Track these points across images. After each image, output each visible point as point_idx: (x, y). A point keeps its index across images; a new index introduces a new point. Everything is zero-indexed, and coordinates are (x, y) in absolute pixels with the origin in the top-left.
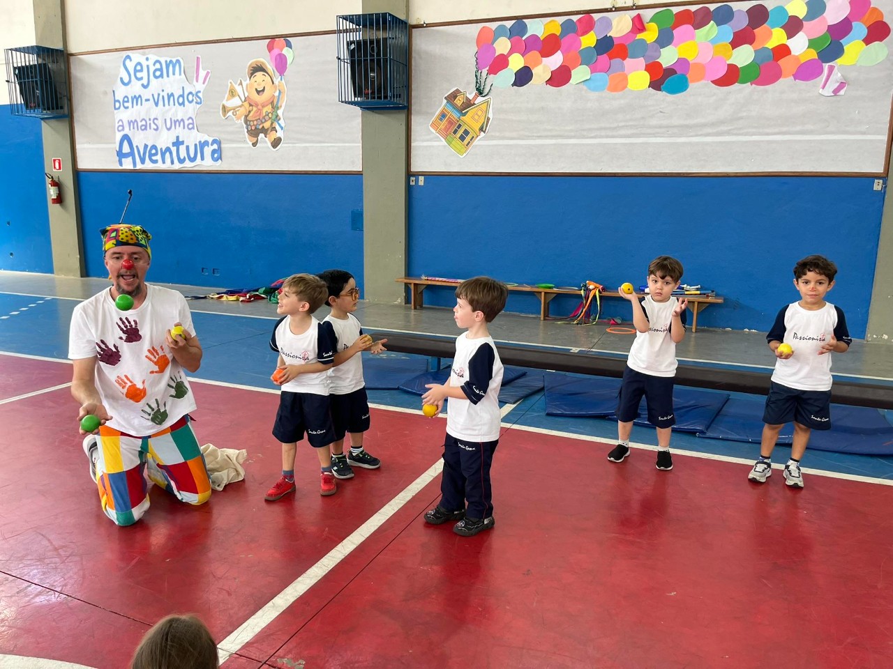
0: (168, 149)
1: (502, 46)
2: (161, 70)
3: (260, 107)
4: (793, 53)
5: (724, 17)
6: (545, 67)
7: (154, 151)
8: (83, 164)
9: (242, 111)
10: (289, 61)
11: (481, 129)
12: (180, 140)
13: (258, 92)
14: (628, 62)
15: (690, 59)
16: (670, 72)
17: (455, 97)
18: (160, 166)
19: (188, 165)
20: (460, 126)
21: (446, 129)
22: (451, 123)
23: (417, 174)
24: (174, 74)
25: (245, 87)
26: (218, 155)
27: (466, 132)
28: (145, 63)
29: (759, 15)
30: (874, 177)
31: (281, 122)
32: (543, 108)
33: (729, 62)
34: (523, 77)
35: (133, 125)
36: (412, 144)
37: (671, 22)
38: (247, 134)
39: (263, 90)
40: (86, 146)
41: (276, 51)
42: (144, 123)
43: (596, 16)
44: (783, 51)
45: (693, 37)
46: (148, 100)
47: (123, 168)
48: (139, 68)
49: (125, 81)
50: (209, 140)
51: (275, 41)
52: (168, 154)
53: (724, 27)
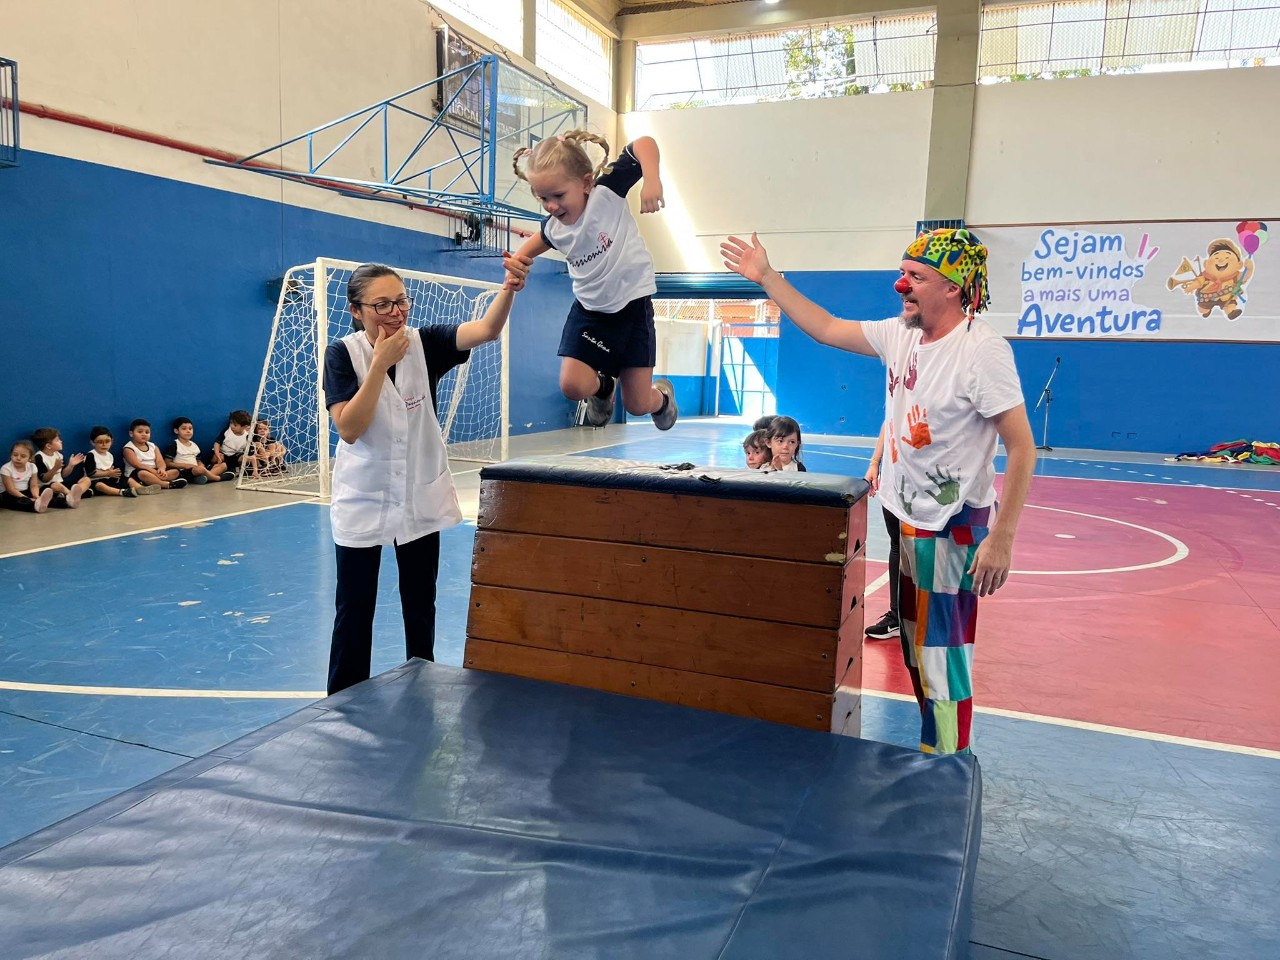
0: (1090, 319)
2: (1094, 245)
3: (1219, 281)
7: (1068, 320)
9: (1196, 285)
10: (1262, 243)
12: (1108, 310)
13: (1219, 268)
18: (1075, 334)
19: (1114, 334)
24: (1110, 248)
26: (1154, 325)
28: (1072, 239)
31: (1244, 296)
35: (1047, 294)
38: (1197, 306)
39: (1226, 266)
41: (1247, 233)
42: (1061, 293)
46: (1071, 272)
47: (1023, 335)
48: (1063, 242)
49: (1043, 252)
50: (1149, 310)
51: (1243, 224)
52: (1088, 323)
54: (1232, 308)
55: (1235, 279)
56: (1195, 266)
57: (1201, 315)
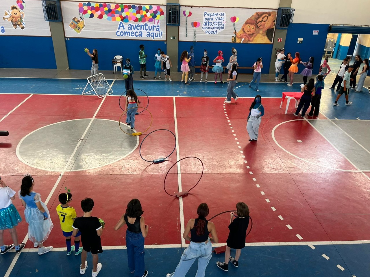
1: (85, 8)
3: (16, 18)
4: (148, 16)
5: (134, 7)
6: (97, 14)
9: (10, 19)
10: (24, 6)
11: (83, 27)
13: (15, 14)
14: (115, 15)
15: (128, 16)
16: (124, 18)
17: (75, 19)
20: (77, 26)
21: (74, 27)
22: (75, 25)
23: (67, 38)
25: (10, 12)
26: (3, 31)
27: (79, 28)
29: (140, 8)
30: (164, 41)
31: (24, 22)
32: (98, 24)
33: (136, 17)
34: (92, 16)
36: (65, 30)
37: (123, 7)
38: (12, 25)
39: (17, 14)
41: (20, 3)
43: (107, 4)
44: (146, 16)
45: (128, 11)
53: (134, 9)
54: (21, 26)
55: (20, 17)
56: (8, 13)
57: (14, 28)
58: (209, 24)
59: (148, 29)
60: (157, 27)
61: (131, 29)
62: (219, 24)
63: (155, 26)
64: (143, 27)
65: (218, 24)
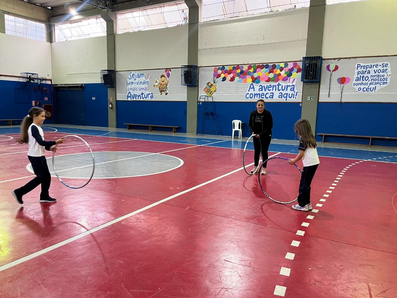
0: (140, 95)
1: (220, 72)
2: (139, 76)
3: (163, 85)
4: (282, 75)
5: (267, 66)
6: (229, 77)
7: (136, 96)
8: (117, 99)
9: (158, 86)
10: (170, 75)
11: (215, 91)
12: (143, 93)
14: (247, 76)
15: (260, 76)
16: (256, 78)
17: (209, 84)
18: (137, 99)
19: (145, 99)
20: (210, 90)
21: (207, 91)
22: (208, 90)
23: (200, 102)
24: (142, 77)
26: (152, 97)
27: (211, 92)
28: (135, 74)
29: (274, 67)
30: (299, 103)
31: (168, 89)
32: (229, 86)
33: (268, 77)
34: (224, 79)
35: (132, 89)
36: (199, 94)
37: (256, 67)
38: (159, 92)
40: (119, 94)
41: (167, 72)
42: (134, 89)
43: (240, 66)
44: (280, 75)
45: (261, 71)
46: (135, 83)
47: (128, 100)
48: (134, 75)
49: (130, 78)
50: (151, 93)
51: (167, 70)
52: (139, 97)
53: (267, 69)
54: (166, 92)
55: (166, 84)
56: (158, 81)
57: (160, 94)
58: (364, 79)
59: (280, 90)
60: (292, 86)
61: (262, 90)
62: (381, 78)
63: (290, 86)
64: (275, 87)
65: (378, 78)
